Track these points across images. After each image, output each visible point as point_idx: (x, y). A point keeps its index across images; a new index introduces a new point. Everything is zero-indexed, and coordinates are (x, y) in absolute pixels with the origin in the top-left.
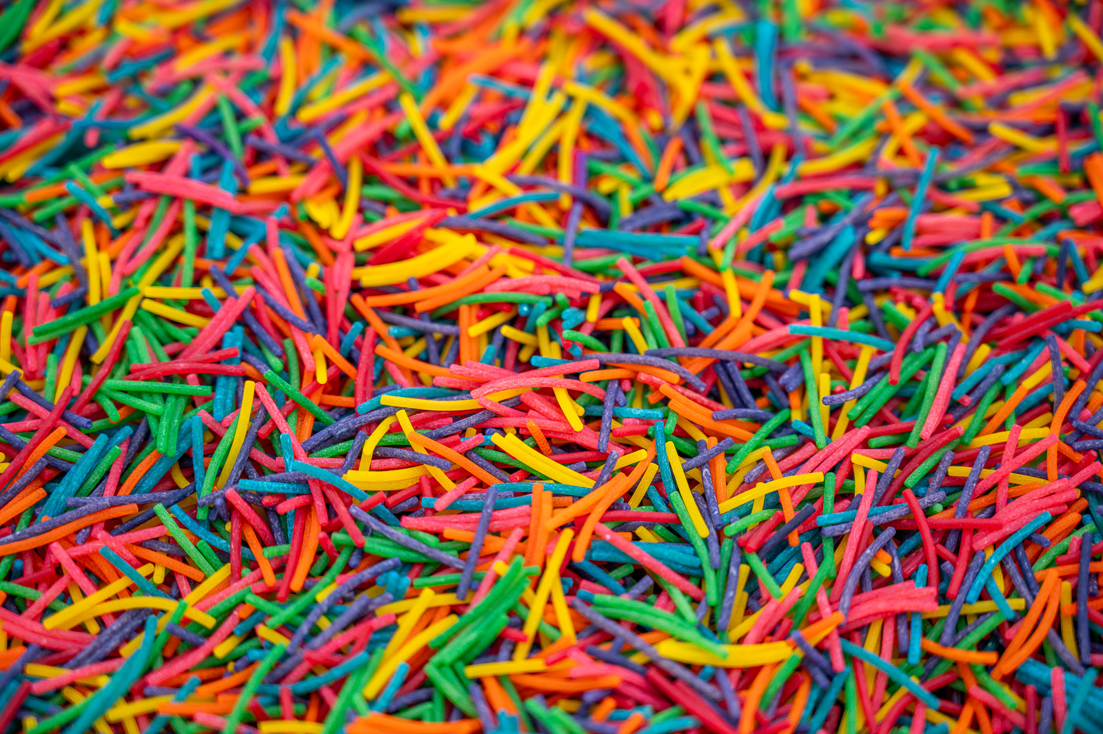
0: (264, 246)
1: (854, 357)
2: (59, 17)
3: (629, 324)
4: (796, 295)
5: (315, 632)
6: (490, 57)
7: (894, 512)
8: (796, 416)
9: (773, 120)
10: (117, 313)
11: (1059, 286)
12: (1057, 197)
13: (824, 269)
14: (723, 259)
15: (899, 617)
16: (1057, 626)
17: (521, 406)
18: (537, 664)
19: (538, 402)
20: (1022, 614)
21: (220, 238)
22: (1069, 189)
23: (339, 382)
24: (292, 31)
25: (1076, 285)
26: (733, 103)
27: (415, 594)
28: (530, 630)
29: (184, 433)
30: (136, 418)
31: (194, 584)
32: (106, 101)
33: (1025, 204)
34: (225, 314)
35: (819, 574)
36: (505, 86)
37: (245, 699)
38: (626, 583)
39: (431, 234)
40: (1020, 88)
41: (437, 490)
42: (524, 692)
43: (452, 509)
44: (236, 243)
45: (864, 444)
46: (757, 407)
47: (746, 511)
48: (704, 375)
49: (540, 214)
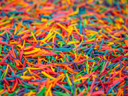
0: (11, 49)
3: (61, 59)
4: (85, 56)
7: (98, 82)
8: (85, 71)
9: (82, 35)
11: (121, 55)
12: (120, 44)
13: (89, 53)
14: (74, 51)
15: (99, 95)
17: (46, 69)
19: (48, 68)
20: (116, 94)
21: (5, 48)
23: (21, 67)
24: (17, 25)
25: (123, 55)
26: (76, 34)
27: (29, 92)
33: (116, 45)
34: (5, 57)
35: (87, 90)
38: (60, 91)
39: (34, 48)
41: (33, 79)
44: (7, 49)
45: (94, 74)
46: (79, 70)
48: (72, 66)
49: (49, 46)
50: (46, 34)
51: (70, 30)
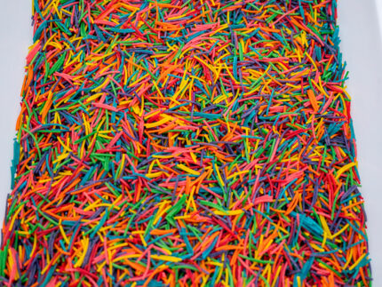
0: (124, 119)
1: (255, 141)
2: (71, 60)
3: (206, 136)
4: (243, 128)
5: (142, 210)
6: (172, 68)
7: (264, 178)
8: (243, 156)
9: (236, 82)
10: (92, 136)
11: (300, 123)
12: (301, 101)
13: (249, 120)
14: (227, 119)
15: (266, 203)
16: (298, 204)
17: (183, 156)
18: (189, 216)
19: (187, 156)
20: (291, 201)
21: (114, 118)
22: (303, 98)
23: (142, 151)
24: (126, 63)
25: (305, 122)
26: (228, 78)
27: (162, 201)
28: (187, 209)
29: (110, 165)
30: (98, 162)
31: (115, 199)
32: (84, 82)
33: (294, 102)
34: (118, 135)
35: (248, 193)
36: (175, 75)
37: (128, 226)
38: (207, 196)
39: (161, 115)
40: (293, 71)
41: (166, 177)
42: (187, 223)
43: (170, 182)
44: (117, 118)
45: (258, 163)
46: (235, 154)
47: (232, 180)
48: (222, 147)
49: (186, 109)
50: (176, 85)
51: (216, 68)
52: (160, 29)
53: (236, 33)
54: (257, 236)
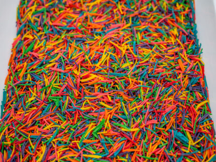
0: (68, 77)
1: (147, 89)
2: (38, 45)
3: (117, 86)
4: (139, 81)
5: (78, 129)
6: (97, 48)
7: (152, 110)
8: (139, 97)
9: (135, 56)
10: (49, 87)
11: (174, 78)
12: (174, 65)
13: (143, 77)
14: (129, 76)
15: (153, 124)
16: (173, 124)
17: (103, 98)
18: (106, 132)
19: (105, 97)
20: (168, 123)
21: (62, 76)
22: (176, 64)
23: (79, 95)
24: (70, 46)
25: (176, 78)
26: (130, 53)
27: (91, 123)
28: (105, 128)
29: (59, 103)
30: (53, 101)
31: (62, 123)
32: (45, 57)
33: (170, 67)
34: (64, 87)
35: (142, 119)
36: (99, 52)
37: (69, 138)
38: (118, 121)
39: (90, 74)
40: (169, 49)
41: (93, 110)
42: (105, 136)
43: (95, 112)
44: (64, 77)
45: (148, 101)
46: (134, 96)
47: (133, 111)
48: (127, 92)
49: (105, 71)
50: (99, 57)
51: (123, 48)
52: (90, 27)
53: (135, 28)
54: (148, 144)
